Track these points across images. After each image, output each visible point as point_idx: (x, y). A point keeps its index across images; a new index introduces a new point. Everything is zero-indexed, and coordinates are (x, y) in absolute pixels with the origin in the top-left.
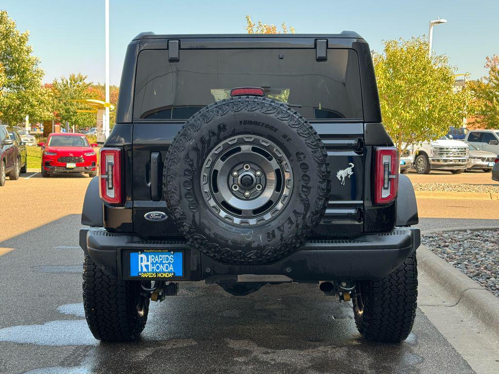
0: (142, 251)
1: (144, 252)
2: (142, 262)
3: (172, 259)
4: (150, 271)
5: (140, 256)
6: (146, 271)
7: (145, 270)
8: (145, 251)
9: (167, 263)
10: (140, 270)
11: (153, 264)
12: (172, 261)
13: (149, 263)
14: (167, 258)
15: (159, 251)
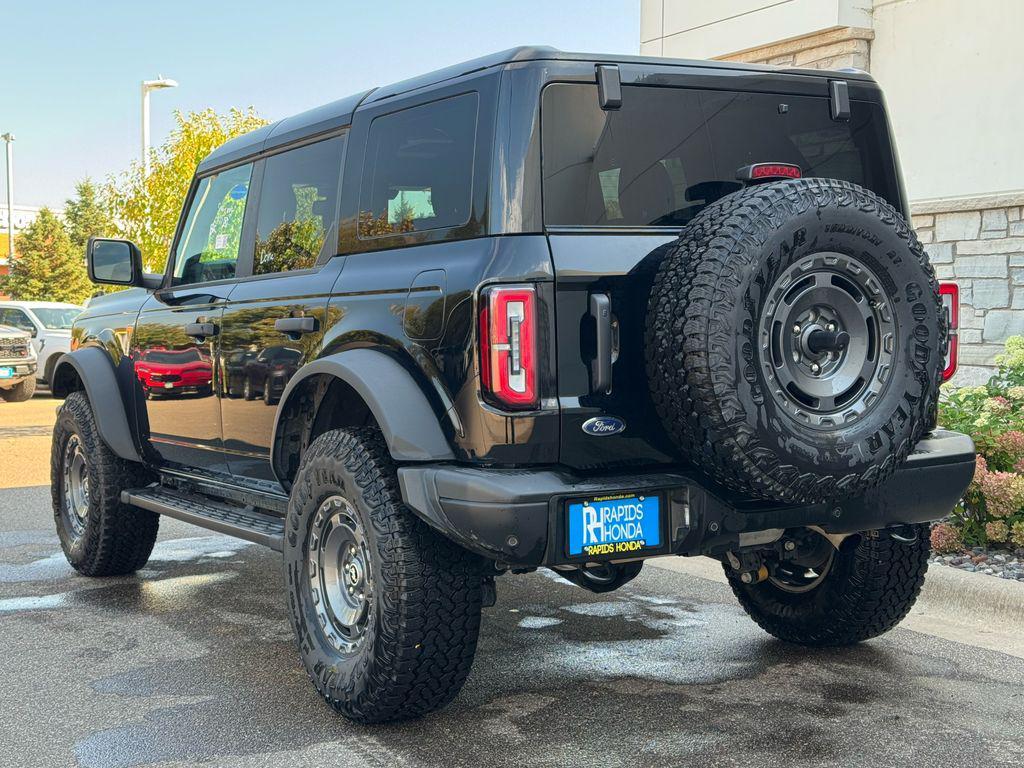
0: (589, 498)
1: (593, 501)
2: (588, 523)
3: (640, 512)
4: (602, 540)
5: (585, 510)
6: (596, 541)
7: (594, 539)
8: (596, 499)
9: (631, 522)
10: (585, 542)
11: (607, 524)
12: (639, 515)
13: (601, 525)
14: (632, 509)
15: (620, 497)
